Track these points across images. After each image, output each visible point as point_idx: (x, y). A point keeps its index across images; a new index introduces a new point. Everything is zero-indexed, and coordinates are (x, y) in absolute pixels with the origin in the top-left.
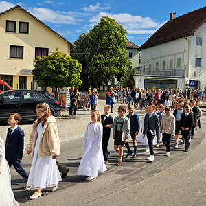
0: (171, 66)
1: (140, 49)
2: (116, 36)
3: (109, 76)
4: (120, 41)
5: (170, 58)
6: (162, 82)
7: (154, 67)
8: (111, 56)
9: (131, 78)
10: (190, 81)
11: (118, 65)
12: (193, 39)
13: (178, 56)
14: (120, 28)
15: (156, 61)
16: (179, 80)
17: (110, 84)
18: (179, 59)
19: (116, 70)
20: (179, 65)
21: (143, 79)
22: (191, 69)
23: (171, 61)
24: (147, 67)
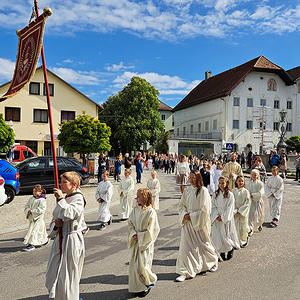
0: (207, 129)
1: (173, 111)
2: (148, 97)
3: (141, 140)
4: (151, 102)
5: (206, 120)
6: (197, 145)
7: (188, 129)
8: (143, 119)
9: (165, 142)
10: (227, 145)
11: (150, 128)
12: (230, 100)
13: (214, 118)
14: (152, 89)
15: (191, 123)
16: (215, 144)
17: (142, 149)
18: (215, 121)
19: (148, 133)
20: (215, 127)
21: (177, 143)
22: (229, 131)
23: (207, 123)
24: (181, 129)
